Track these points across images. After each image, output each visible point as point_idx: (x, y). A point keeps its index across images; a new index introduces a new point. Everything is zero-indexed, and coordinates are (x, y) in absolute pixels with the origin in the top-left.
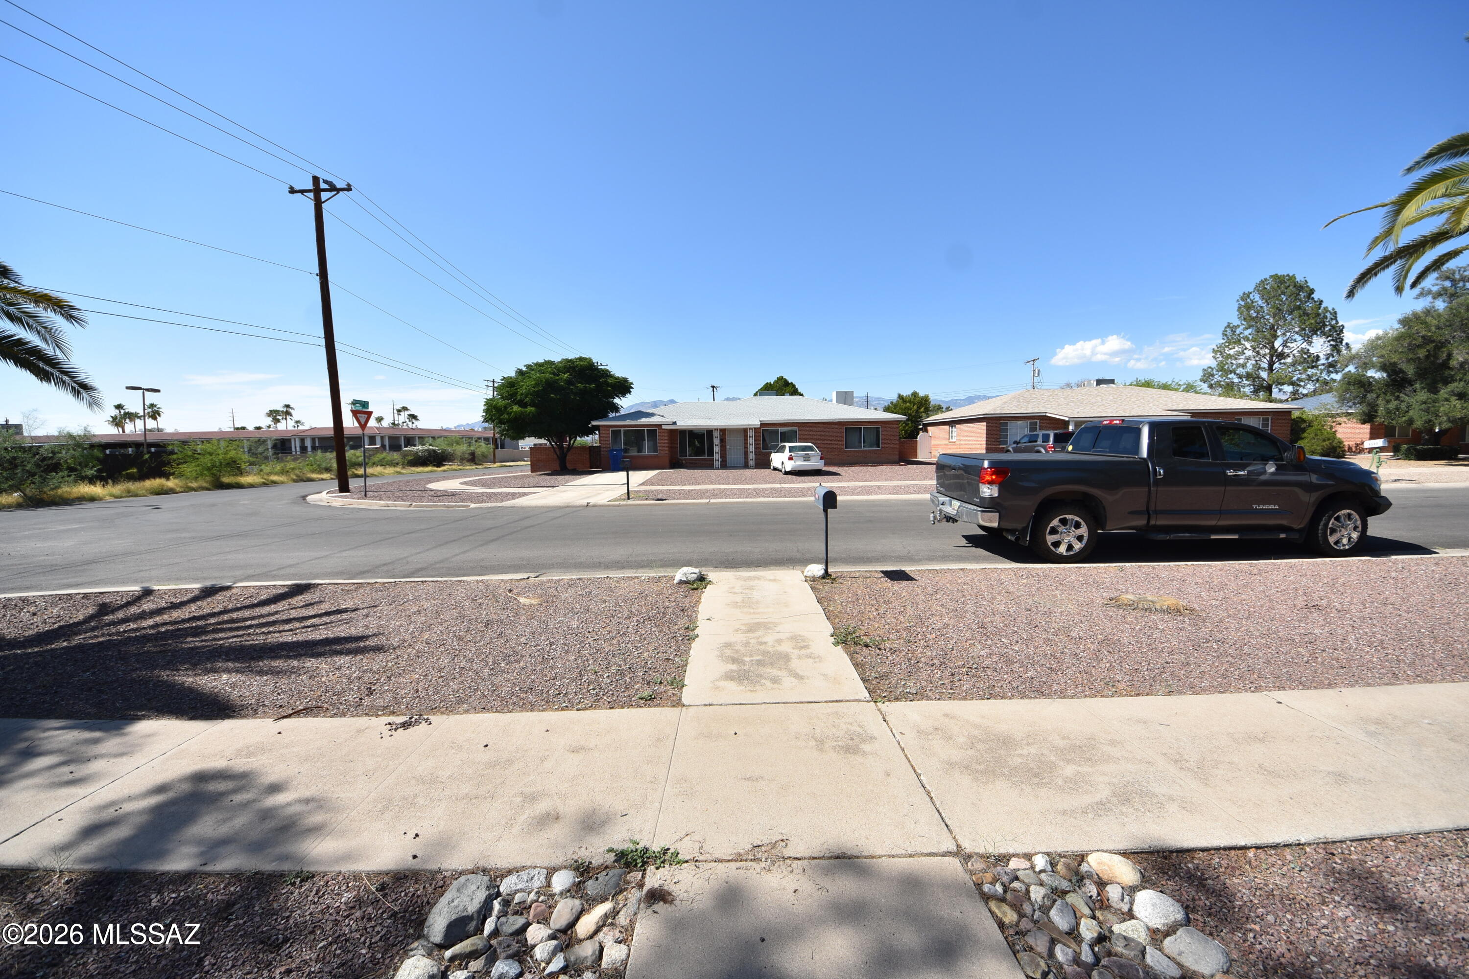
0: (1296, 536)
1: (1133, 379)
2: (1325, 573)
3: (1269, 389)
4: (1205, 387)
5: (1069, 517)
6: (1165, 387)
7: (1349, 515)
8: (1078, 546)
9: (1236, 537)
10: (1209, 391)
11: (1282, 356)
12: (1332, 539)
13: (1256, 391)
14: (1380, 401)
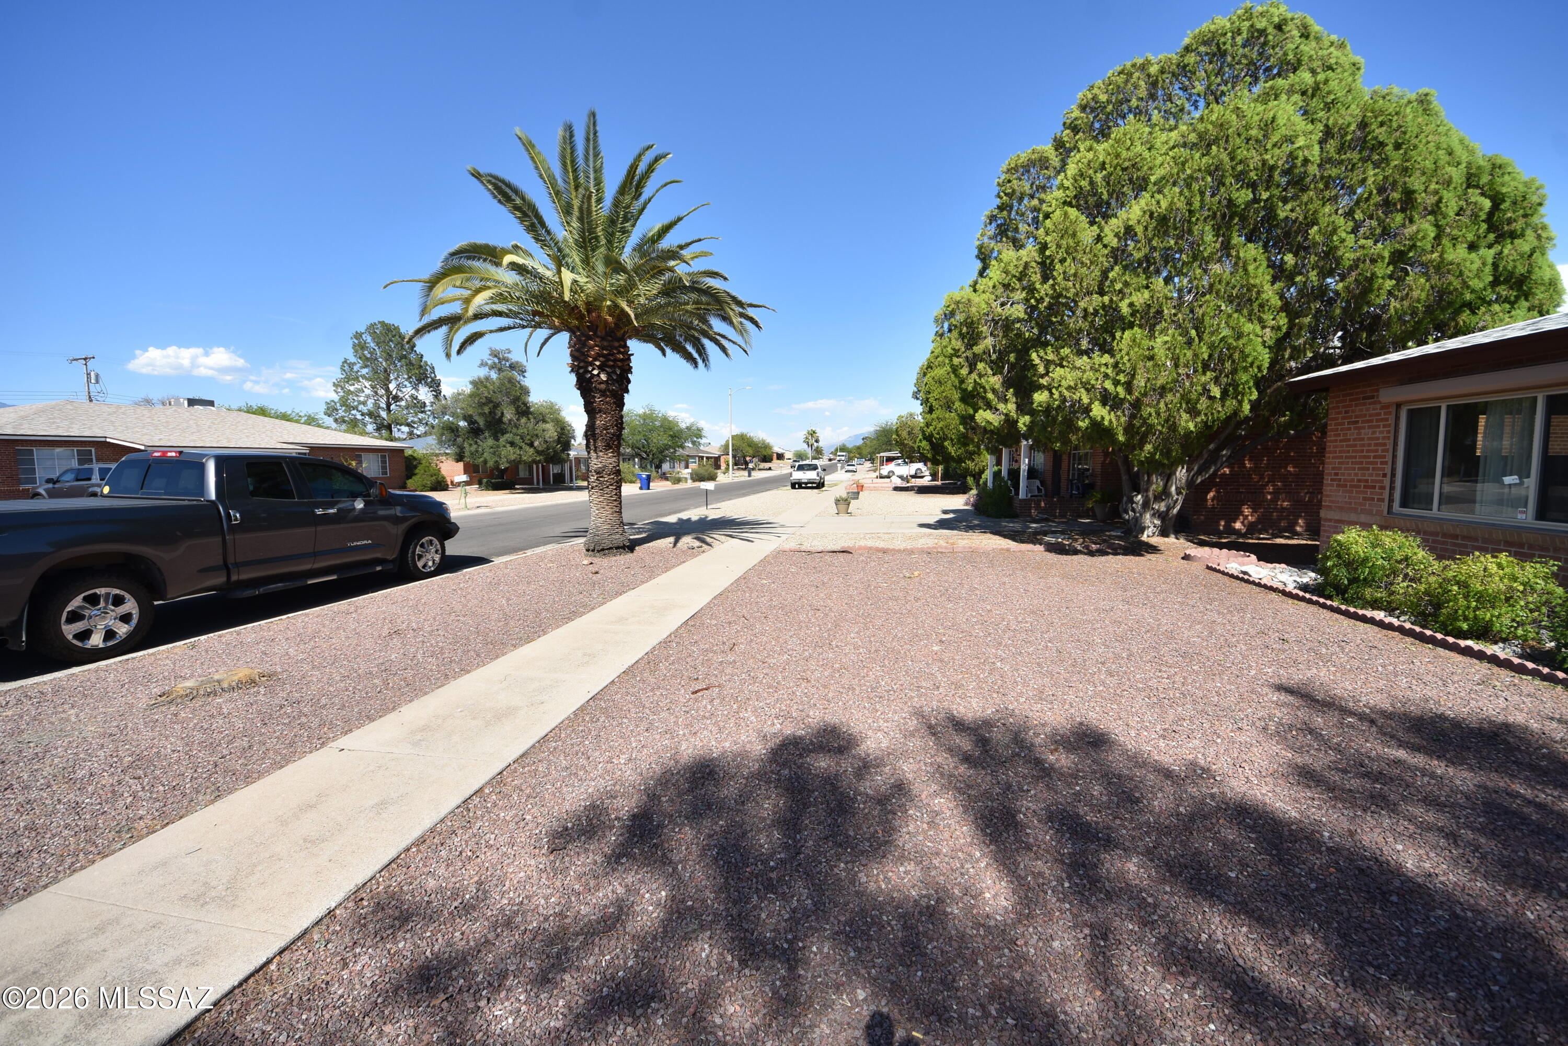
0: (390, 566)
1: (242, 404)
2: (412, 597)
3: (389, 428)
4: (329, 421)
5: (101, 591)
6: (285, 417)
7: (431, 541)
8: (123, 630)
9: (335, 577)
10: (334, 425)
11: (396, 399)
12: (420, 564)
13: (378, 429)
14: (466, 445)
